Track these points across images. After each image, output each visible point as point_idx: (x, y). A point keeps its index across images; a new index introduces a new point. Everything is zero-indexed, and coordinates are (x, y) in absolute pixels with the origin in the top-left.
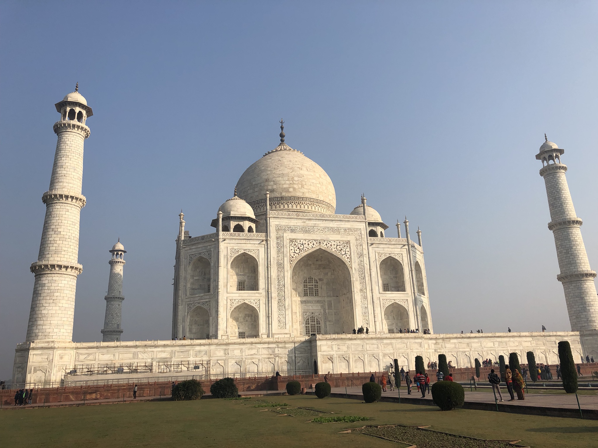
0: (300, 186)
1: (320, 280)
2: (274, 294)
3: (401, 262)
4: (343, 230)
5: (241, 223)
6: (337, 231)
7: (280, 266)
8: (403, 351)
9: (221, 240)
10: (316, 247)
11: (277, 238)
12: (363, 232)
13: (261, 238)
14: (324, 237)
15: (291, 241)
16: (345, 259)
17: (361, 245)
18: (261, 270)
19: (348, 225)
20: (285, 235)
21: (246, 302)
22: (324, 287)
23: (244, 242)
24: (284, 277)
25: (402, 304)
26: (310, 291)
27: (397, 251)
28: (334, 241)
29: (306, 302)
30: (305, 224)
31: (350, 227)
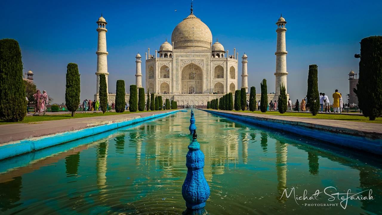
0: (192, 35)
1: (195, 73)
2: (175, 79)
3: (223, 67)
4: (201, 56)
5: (167, 53)
6: (199, 56)
7: (177, 70)
8: (202, 99)
9: (156, 61)
10: (190, 62)
11: (176, 59)
12: (209, 56)
13: (171, 60)
14: (193, 58)
15: (181, 60)
16: (201, 67)
17: (208, 61)
18: (170, 71)
20: (179, 58)
21: (165, 82)
22: (197, 76)
23: (164, 61)
24: (178, 73)
25: (222, 82)
26: (191, 77)
27: (222, 63)
28: (197, 60)
29: (190, 82)
30: (186, 54)
31: (204, 54)
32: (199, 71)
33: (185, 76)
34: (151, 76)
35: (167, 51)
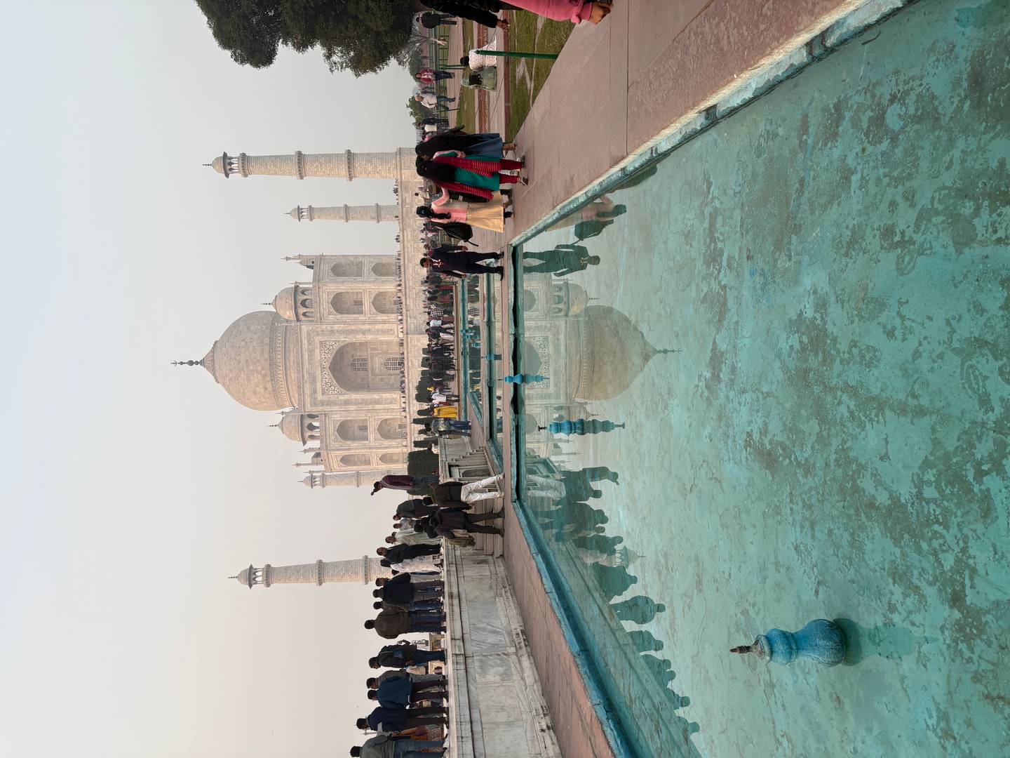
1: (353, 356)
2: (370, 407)
4: (310, 347)
6: (311, 352)
7: (347, 403)
10: (327, 371)
11: (322, 406)
12: (310, 328)
14: (318, 364)
15: (323, 393)
16: (336, 347)
17: (323, 331)
18: (350, 417)
19: (305, 342)
20: (319, 399)
21: (376, 428)
22: (359, 354)
23: (328, 433)
24: (356, 400)
25: (373, 296)
26: (362, 365)
27: (325, 296)
28: (321, 355)
29: (372, 370)
30: (308, 380)
31: (306, 341)
32: (347, 349)
33: (359, 380)
34: (363, 458)
35: (302, 425)
